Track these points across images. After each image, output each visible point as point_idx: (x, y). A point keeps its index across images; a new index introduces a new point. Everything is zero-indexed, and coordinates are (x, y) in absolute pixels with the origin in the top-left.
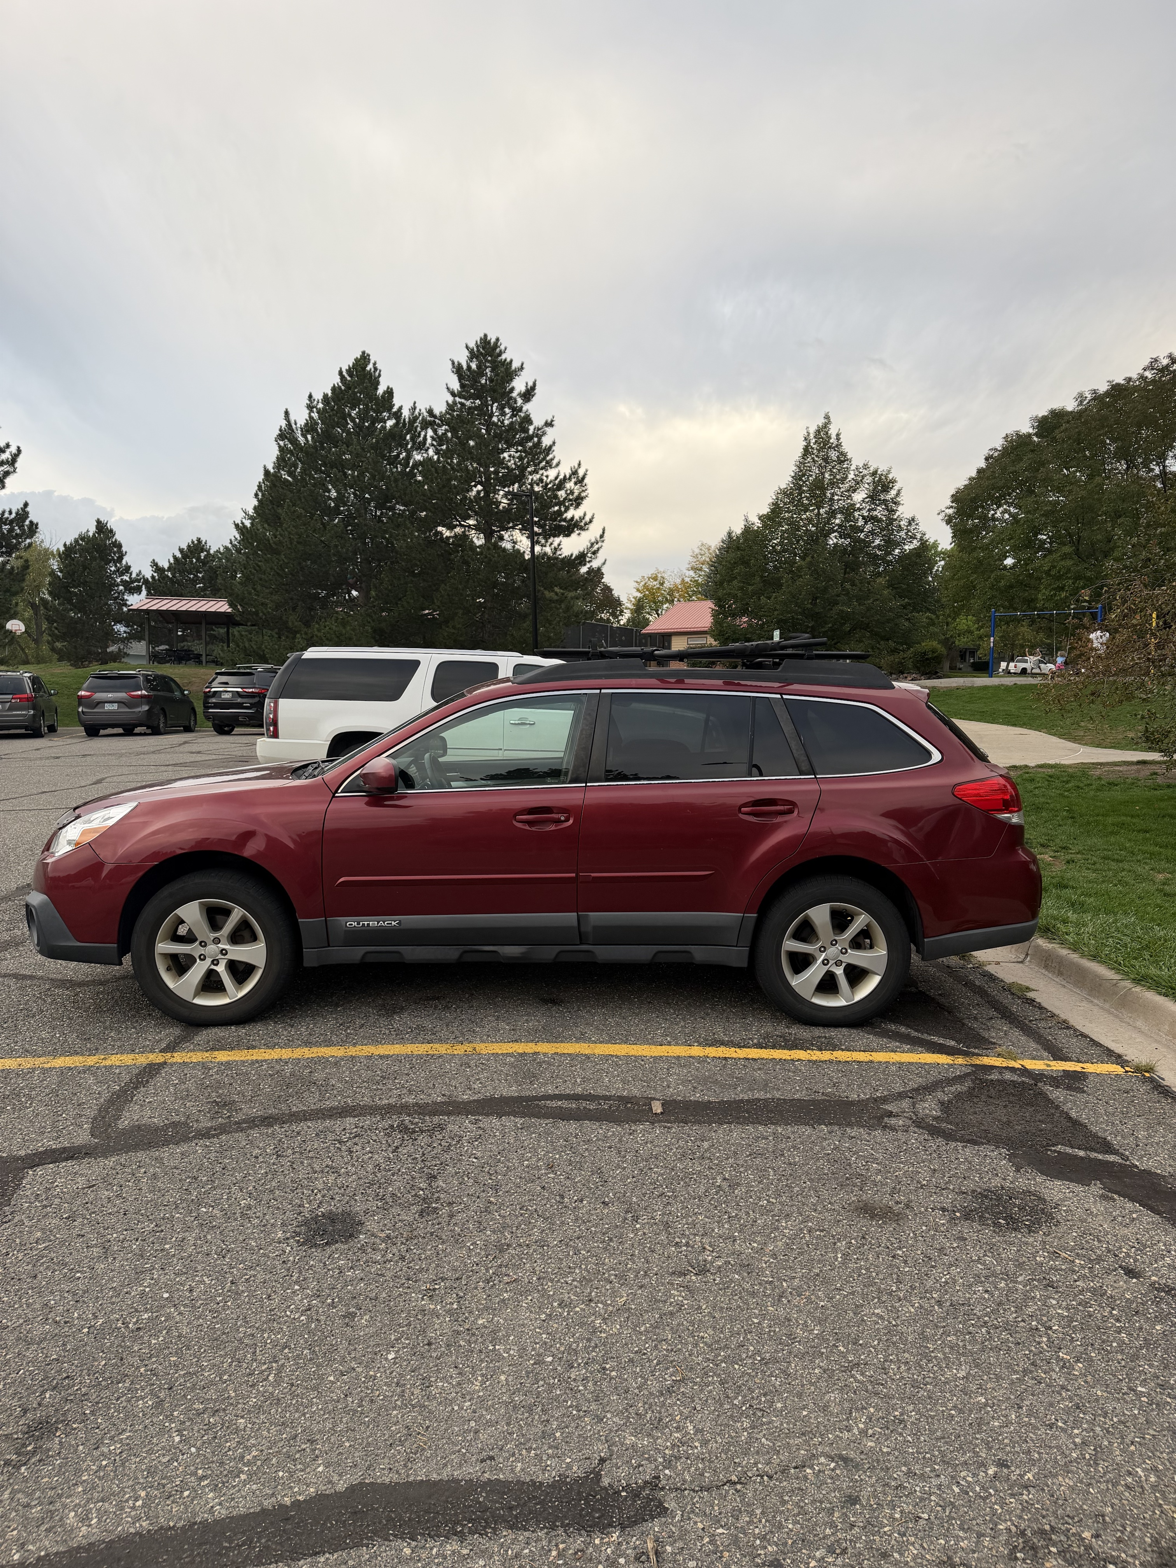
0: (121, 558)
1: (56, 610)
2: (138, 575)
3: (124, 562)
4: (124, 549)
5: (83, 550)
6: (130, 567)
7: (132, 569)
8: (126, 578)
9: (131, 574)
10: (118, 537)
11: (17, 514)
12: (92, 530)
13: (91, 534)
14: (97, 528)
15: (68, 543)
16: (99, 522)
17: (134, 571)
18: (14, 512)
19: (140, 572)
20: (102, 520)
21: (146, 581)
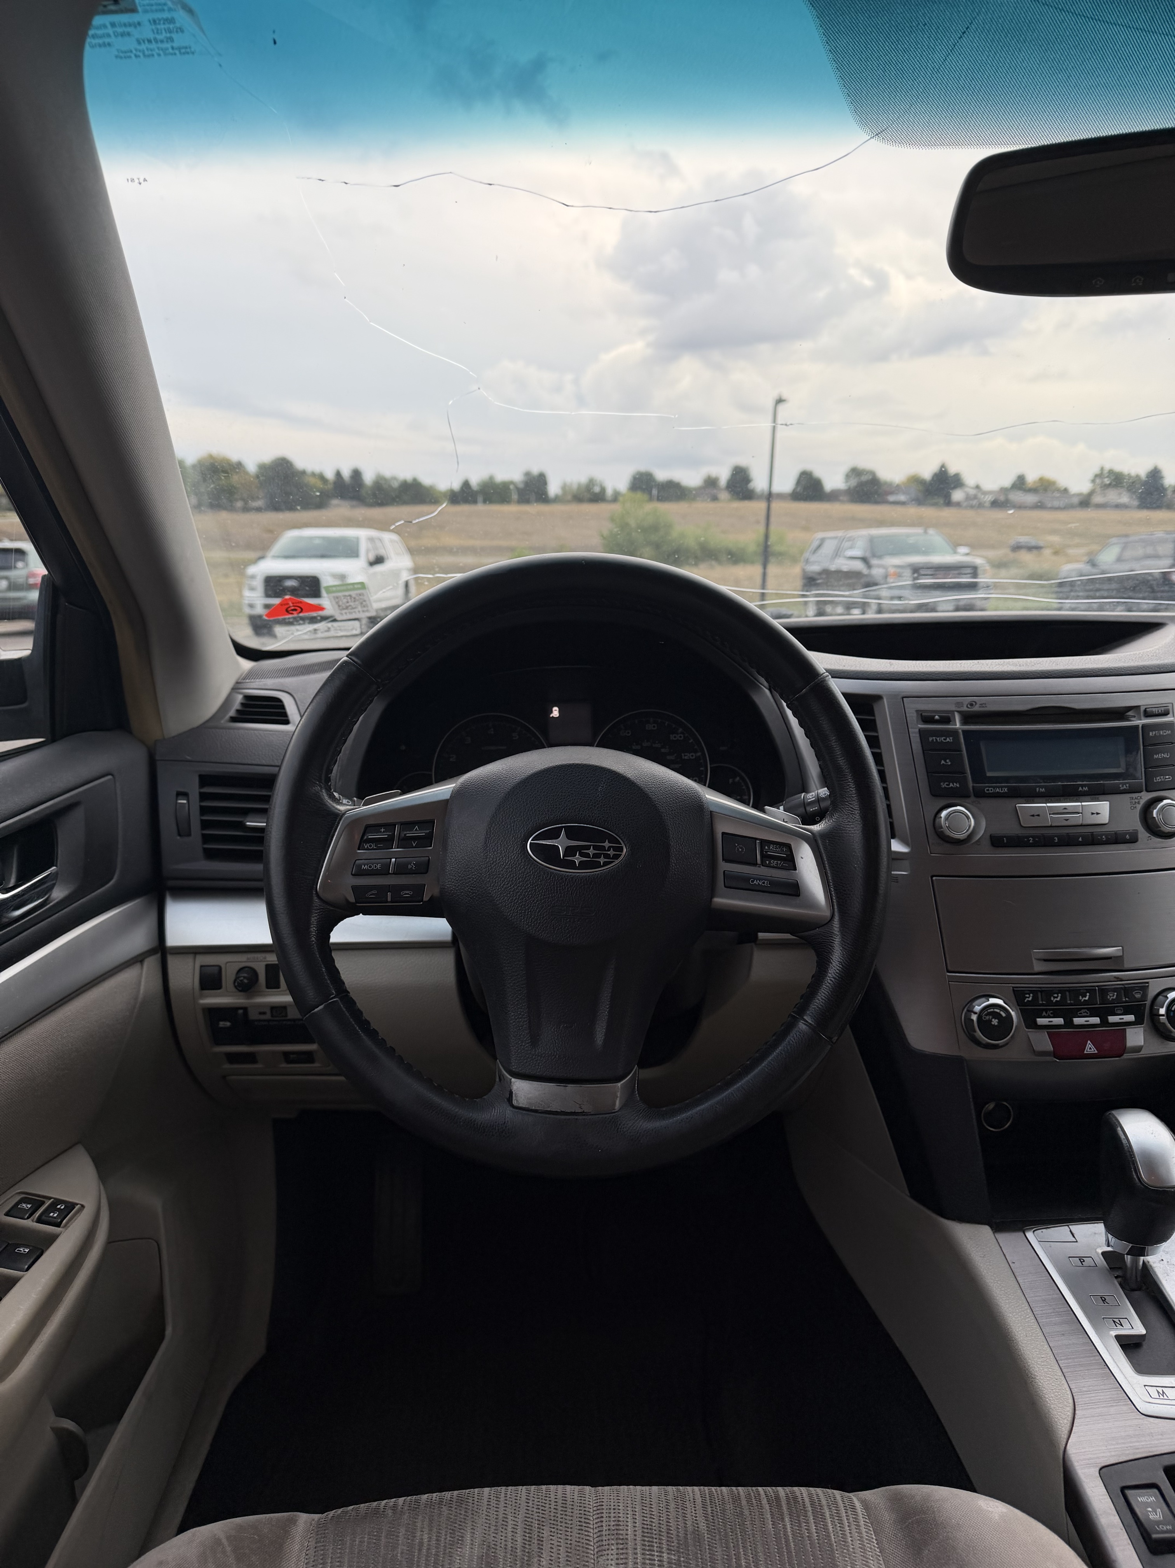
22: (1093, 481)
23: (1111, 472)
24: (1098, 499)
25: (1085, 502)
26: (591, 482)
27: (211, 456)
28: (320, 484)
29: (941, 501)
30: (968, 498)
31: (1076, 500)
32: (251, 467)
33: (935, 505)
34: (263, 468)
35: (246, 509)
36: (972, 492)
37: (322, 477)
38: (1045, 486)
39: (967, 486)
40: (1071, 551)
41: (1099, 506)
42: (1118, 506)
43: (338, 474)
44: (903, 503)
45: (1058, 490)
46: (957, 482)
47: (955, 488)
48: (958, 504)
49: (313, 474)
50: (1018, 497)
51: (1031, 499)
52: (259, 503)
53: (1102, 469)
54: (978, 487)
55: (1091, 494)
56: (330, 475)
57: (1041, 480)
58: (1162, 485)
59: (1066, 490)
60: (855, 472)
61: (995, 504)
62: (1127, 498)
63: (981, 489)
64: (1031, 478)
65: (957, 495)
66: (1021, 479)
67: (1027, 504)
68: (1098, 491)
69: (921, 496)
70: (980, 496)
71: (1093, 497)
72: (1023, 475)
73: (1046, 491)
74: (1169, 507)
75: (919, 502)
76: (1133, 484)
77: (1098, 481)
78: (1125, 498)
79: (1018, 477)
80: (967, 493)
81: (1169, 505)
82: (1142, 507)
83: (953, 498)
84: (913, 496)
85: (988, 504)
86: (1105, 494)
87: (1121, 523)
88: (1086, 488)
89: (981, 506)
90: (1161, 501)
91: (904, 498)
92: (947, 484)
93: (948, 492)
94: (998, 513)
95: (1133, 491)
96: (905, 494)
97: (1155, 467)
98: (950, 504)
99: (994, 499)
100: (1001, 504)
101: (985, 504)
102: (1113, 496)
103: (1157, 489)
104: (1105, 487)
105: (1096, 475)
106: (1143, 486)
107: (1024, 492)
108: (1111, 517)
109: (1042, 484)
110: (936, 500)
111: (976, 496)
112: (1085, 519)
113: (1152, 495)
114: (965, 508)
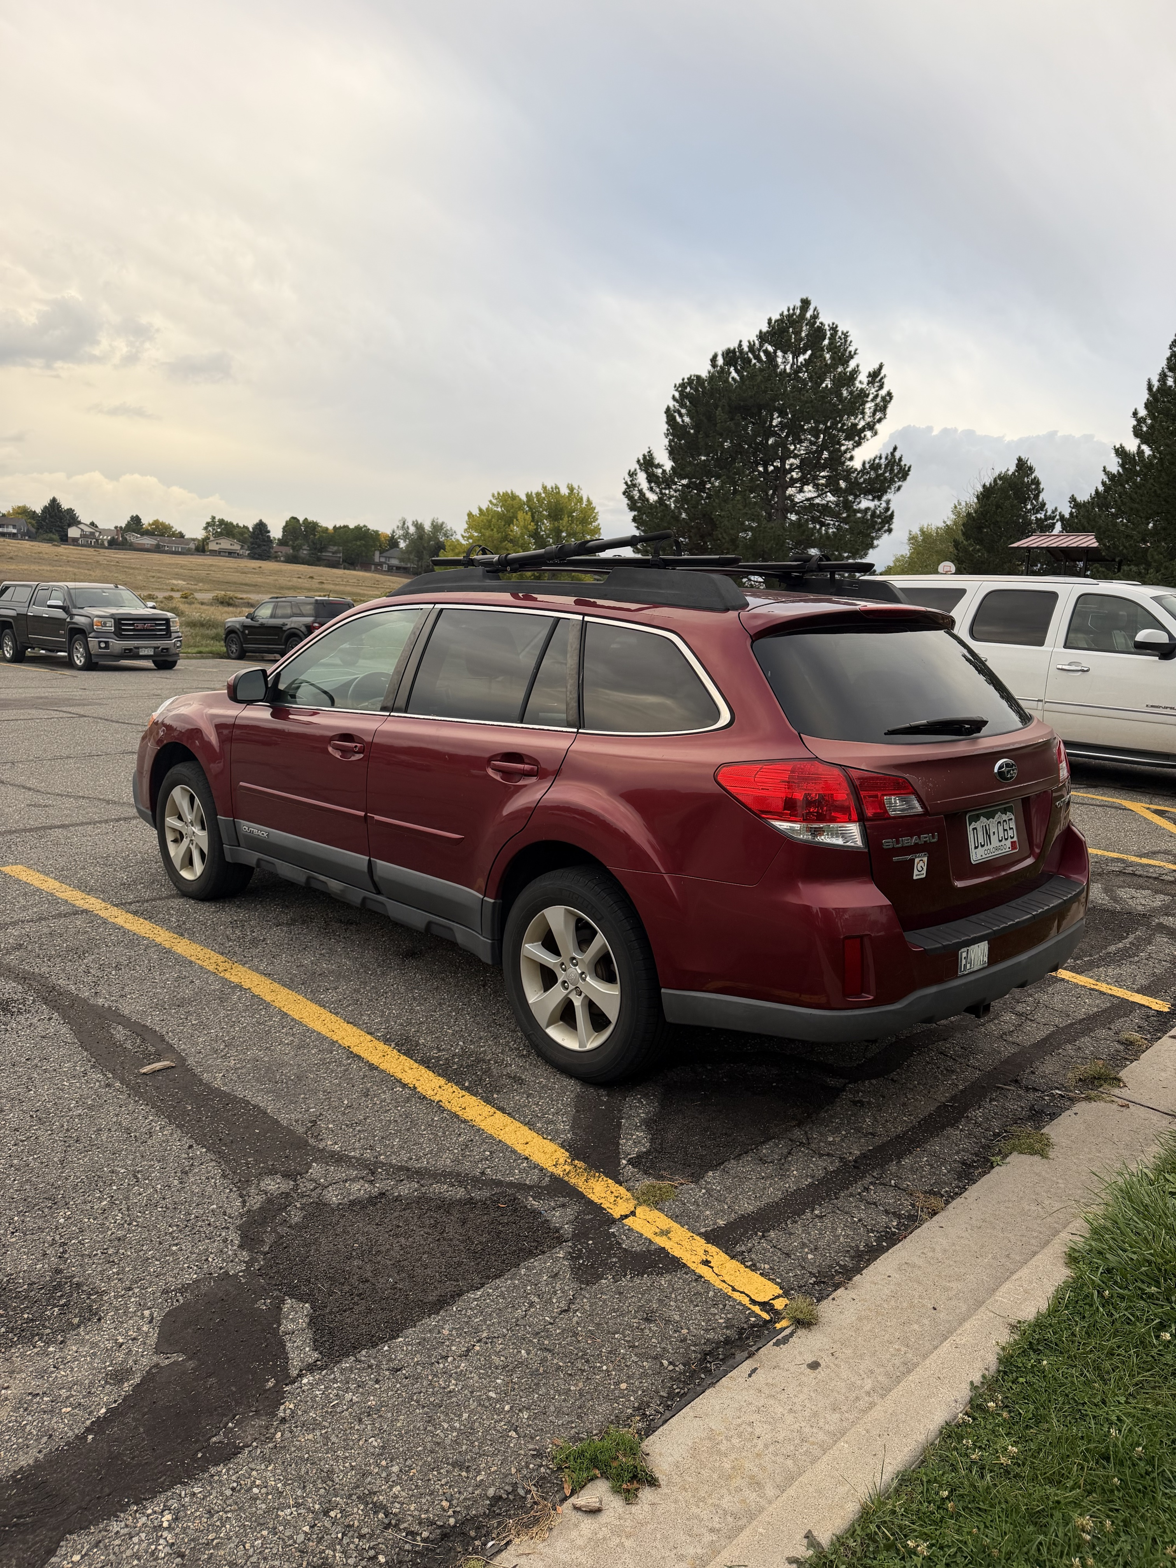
0: (1037, 497)
1: (966, 551)
2: (1053, 512)
3: (1040, 499)
4: (1041, 486)
5: (1002, 489)
6: (1045, 504)
7: (1046, 506)
8: (1041, 516)
9: (1047, 512)
10: (1037, 474)
11: (886, 458)
12: (1012, 468)
13: (1010, 473)
14: (1017, 467)
15: (988, 484)
16: (1020, 460)
17: (1049, 508)
18: (884, 456)
19: (1056, 509)
20: (1023, 457)
21: (1062, 518)
22: (206, 528)
23: (222, 522)
24: (212, 546)
25: (201, 548)
29: (56, 537)
30: (84, 535)
31: (192, 546)
33: (50, 541)
36: (88, 530)
38: (160, 530)
39: (80, 523)
40: (198, 595)
41: (214, 553)
42: (230, 554)
44: (13, 536)
45: (174, 535)
46: (71, 519)
47: (70, 525)
48: (75, 541)
50: (134, 538)
51: (148, 541)
53: (213, 518)
54: (92, 524)
55: (206, 540)
57: (156, 522)
58: (269, 537)
59: (181, 536)
61: (113, 544)
62: (239, 547)
63: (97, 527)
64: (146, 521)
65: (73, 532)
66: (136, 520)
67: (146, 546)
68: (212, 538)
69: (33, 530)
70: (97, 534)
71: (208, 544)
72: (137, 516)
73: (162, 535)
74: (276, 558)
75: (32, 537)
76: (242, 534)
77: (210, 528)
78: (237, 547)
79: (132, 518)
80: (82, 530)
81: (276, 557)
82: (252, 557)
83: (69, 535)
84: (24, 529)
85: (106, 544)
86: (219, 541)
87: (237, 570)
88: (200, 534)
89: (99, 545)
90: (269, 552)
91: (15, 531)
92: (61, 519)
93: (62, 528)
94: (117, 553)
95: (243, 541)
96: (14, 527)
97: (261, 521)
98: (67, 541)
99: (113, 538)
100: (119, 545)
101: (103, 544)
102: (226, 544)
103: (264, 541)
104: (218, 535)
105: (208, 523)
106: (251, 537)
107: (142, 534)
108: (228, 565)
109: (157, 527)
110: (51, 535)
111: (92, 534)
112: (204, 565)
113: (259, 546)
114: (82, 546)
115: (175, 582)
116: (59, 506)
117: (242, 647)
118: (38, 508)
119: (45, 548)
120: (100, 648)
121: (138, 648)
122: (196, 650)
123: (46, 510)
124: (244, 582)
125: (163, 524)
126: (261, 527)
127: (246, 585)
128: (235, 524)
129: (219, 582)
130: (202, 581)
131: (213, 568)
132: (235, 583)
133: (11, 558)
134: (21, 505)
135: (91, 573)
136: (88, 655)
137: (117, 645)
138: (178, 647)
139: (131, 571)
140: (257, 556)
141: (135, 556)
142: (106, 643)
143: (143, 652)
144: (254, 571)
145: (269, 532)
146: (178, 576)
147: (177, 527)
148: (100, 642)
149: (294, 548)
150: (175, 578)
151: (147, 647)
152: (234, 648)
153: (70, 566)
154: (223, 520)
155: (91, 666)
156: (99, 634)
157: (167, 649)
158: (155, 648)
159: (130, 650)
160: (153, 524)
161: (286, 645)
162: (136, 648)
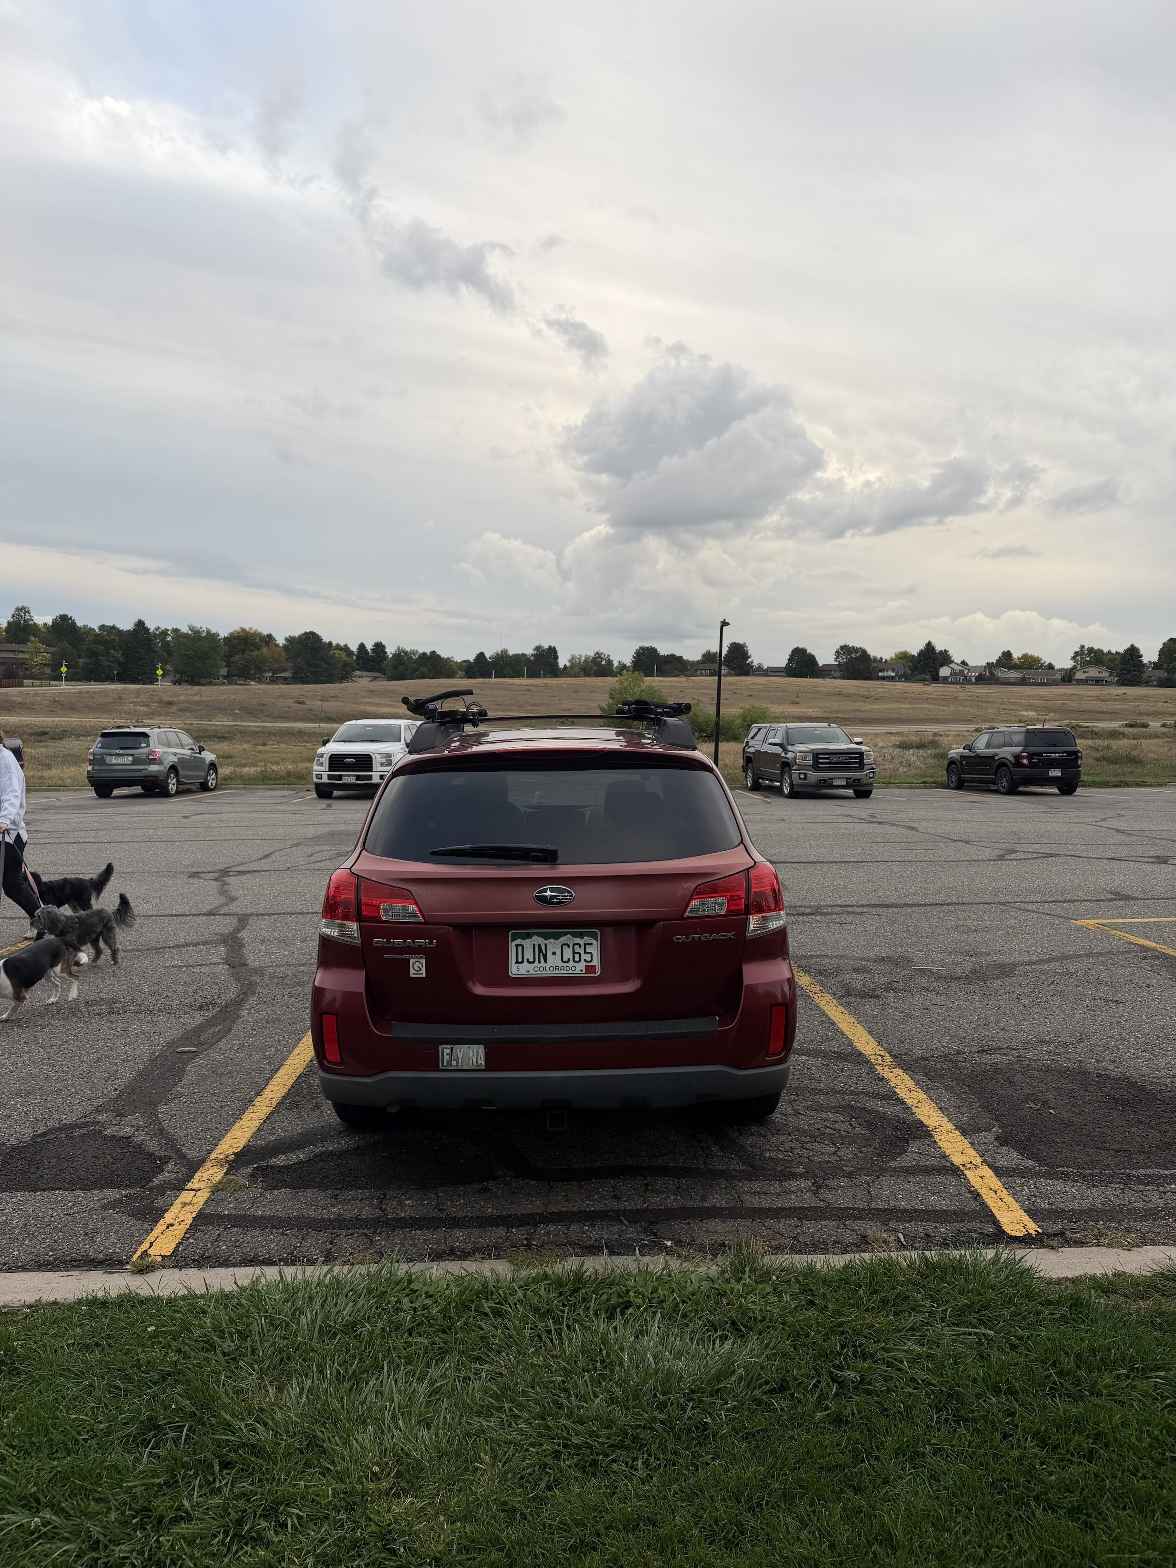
22: (1073, 658)
23: (1091, 650)
24: (1079, 675)
25: (1068, 678)
26: (598, 655)
27: (243, 630)
28: (344, 656)
29: (928, 677)
30: (954, 674)
31: (1058, 676)
32: (281, 641)
33: (922, 681)
34: (290, 640)
35: (273, 681)
36: (957, 668)
37: (346, 649)
38: (1030, 663)
39: (952, 662)
41: (1081, 682)
42: (1098, 682)
43: (362, 647)
44: (891, 679)
45: (1042, 666)
46: (944, 658)
47: (942, 665)
48: (945, 679)
49: (338, 647)
50: (1002, 673)
51: (1014, 675)
52: (287, 674)
53: (1083, 647)
54: (963, 663)
55: (1073, 669)
56: (354, 648)
57: (1025, 656)
58: (1141, 661)
59: (1051, 667)
60: (845, 650)
61: (981, 680)
62: (1107, 674)
63: (967, 665)
64: (1016, 654)
65: (944, 671)
66: (1007, 655)
67: (1012, 680)
68: (1079, 667)
69: (909, 672)
70: (966, 671)
71: (1074, 673)
72: (1008, 651)
73: (1030, 668)
74: (1147, 684)
75: (907, 678)
76: (1113, 661)
77: (1078, 658)
78: (1105, 674)
79: (1004, 653)
80: (953, 669)
81: (1148, 682)
82: (1121, 683)
83: (941, 674)
84: (901, 672)
85: (973, 680)
86: (1086, 670)
87: (1098, 698)
88: (1068, 664)
89: (967, 681)
90: (1140, 677)
91: (893, 674)
92: (934, 660)
93: (935, 668)
94: (981, 688)
95: (1111, 669)
96: (893, 670)
97: (1132, 646)
98: (938, 680)
99: (980, 675)
100: (985, 680)
101: (970, 680)
102: (1093, 672)
103: (1135, 666)
104: (1085, 664)
105: (1076, 653)
106: (1121, 663)
107: (1009, 669)
108: (1090, 693)
109: (1026, 660)
110: (924, 676)
111: (962, 671)
112: (1065, 695)
113: (1129, 672)
114: (951, 683)
115: (1025, 713)
116: (933, 649)
117: (960, 778)
118: (915, 652)
119: (915, 688)
120: (800, 779)
121: (832, 779)
122: (922, 780)
123: (921, 653)
124: (1100, 710)
125: (1032, 657)
126: (1133, 653)
127: (1102, 712)
128: (1105, 651)
129: (1072, 711)
130: (1055, 710)
131: (1072, 698)
132: (1090, 711)
133: (877, 699)
134: (902, 650)
135: (946, 708)
136: (792, 785)
137: (814, 776)
138: (870, 778)
139: (984, 705)
140: (1126, 682)
141: (998, 690)
142: (805, 774)
143: (836, 782)
144: (1117, 699)
145: (1141, 656)
146: (1031, 707)
147: (1046, 659)
148: (800, 774)
149: (1168, 671)
150: (1027, 710)
151: (839, 778)
152: (954, 778)
153: (930, 704)
154: (1092, 648)
155: (795, 794)
156: (801, 767)
157: (859, 780)
158: (848, 779)
159: (825, 781)
160: (1022, 658)
161: (995, 774)
162: (830, 779)
